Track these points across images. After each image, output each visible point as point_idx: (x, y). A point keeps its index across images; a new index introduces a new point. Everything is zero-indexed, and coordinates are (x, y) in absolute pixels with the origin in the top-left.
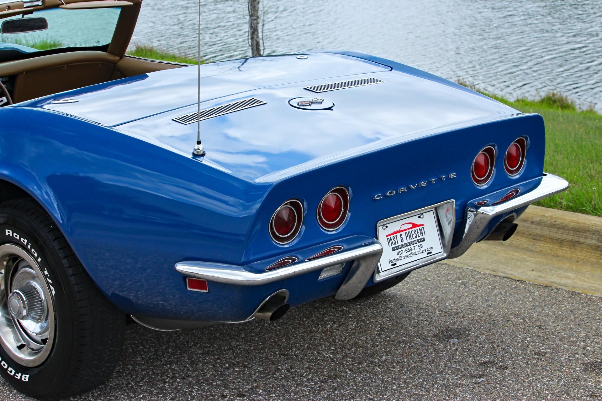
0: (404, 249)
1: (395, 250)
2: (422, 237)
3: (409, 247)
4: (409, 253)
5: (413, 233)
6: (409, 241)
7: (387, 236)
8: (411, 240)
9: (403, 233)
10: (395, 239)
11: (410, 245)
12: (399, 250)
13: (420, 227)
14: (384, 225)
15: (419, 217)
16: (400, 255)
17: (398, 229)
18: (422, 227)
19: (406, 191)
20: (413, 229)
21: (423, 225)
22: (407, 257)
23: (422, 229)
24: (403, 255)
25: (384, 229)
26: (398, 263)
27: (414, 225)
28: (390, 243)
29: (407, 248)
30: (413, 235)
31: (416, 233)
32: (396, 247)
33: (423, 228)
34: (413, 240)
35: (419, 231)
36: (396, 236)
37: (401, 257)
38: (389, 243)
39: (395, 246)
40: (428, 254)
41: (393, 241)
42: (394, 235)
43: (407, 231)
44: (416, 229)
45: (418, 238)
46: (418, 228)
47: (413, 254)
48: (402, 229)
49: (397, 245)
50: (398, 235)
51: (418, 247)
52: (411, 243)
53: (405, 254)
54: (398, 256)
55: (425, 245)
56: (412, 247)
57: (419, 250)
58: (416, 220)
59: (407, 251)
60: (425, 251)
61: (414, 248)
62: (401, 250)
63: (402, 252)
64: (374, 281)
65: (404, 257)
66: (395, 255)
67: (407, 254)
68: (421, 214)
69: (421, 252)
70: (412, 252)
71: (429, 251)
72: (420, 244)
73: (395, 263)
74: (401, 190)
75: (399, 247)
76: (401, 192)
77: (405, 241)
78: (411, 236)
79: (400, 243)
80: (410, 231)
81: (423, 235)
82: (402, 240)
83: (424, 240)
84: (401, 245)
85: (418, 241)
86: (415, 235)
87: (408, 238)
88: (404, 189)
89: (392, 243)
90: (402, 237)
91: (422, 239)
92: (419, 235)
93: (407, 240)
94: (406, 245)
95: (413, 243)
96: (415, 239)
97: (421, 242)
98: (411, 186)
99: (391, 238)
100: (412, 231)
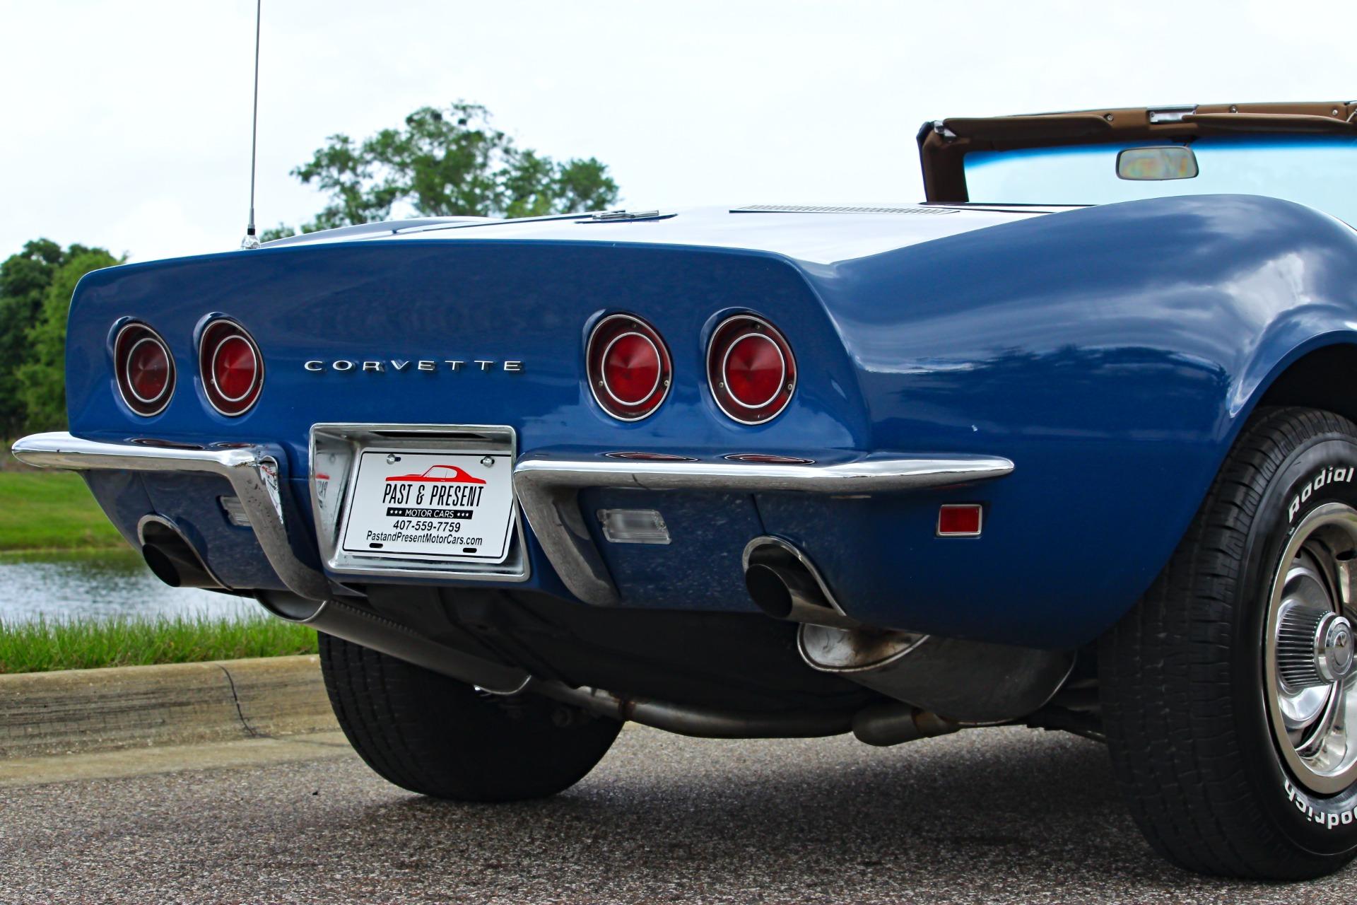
0: (414, 520)
1: (394, 515)
2: (469, 508)
3: (428, 520)
4: (420, 533)
5: (452, 491)
6: (435, 506)
7: (388, 479)
8: (440, 507)
10: (405, 493)
11: (432, 516)
12: (401, 519)
13: (474, 485)
14: (392, 454)
15: (482, 461)
16: (399, 530)
17: (420, 472)
18: (478, 485)
19: (378, 369)
20: (455, 484)
21: (483, 482)
22: (415, 539)
23: (478, 490)
24: (404, 532)
25: (391, 463)
26: (387, 546)
27: (462, 476)
28: (388, 497)
29: (422, 520)
30: (449, 495)
31: (460, 495)
32: (399, 509)
33: (481, 488)
34: (445, 507)
35: (467, 492)
36: (410, 486)
37: (398, 536)
38: (386, 494)
39: (396, 505)
40: (465, 550)
41: (399, 495)
42: (407, 483)
43: (440, 484)
44: (462, 485)
45: (458, 508)
46: (469, 485)
47: (428, 538)
48: (432, 475)
49: (403, 506)
50: (416, 485)
51: (448, 527)
53: (410, 532)
54: (394, 531)
55: (468, 529)
56: (435, 521)
57: (447, 533)
58: (472, 466)
59: (417, 527)
60: (459, 541)
61: (437, 526)
62: (406, 519)
63: (407, 524)
64: (326, 567)
65: (406, 538)
66: (388, 526)
67: (415, 533)
68: (488, 456)
69: (450, 539)
70: (430, 533)
71: (470, 546)
72: (456, 521)
73: (379, 542)
74: (367, 365)
75: (403, 512)
76: (366, 369)
77: (425, 505)
78: (445, 498)
79: (412, 504)
80: (447, 484)
81: (472, 505)
82: (420, 499)
83: (469, 515)
84: (412, 509)
85: (456, 514)
86: (454, 497)
87: (436, 499)
88: (375, 365)
89: (395, 498)
90: (423, 493)
91: (465, 512)
92: (465, 501)
93: (431, 502)
94: (424, 513)
95: (442, 514)
96: (451, 507)
97: (460, 517)
98: (393, 362)
99: (396, 486)
100: (450, 487)
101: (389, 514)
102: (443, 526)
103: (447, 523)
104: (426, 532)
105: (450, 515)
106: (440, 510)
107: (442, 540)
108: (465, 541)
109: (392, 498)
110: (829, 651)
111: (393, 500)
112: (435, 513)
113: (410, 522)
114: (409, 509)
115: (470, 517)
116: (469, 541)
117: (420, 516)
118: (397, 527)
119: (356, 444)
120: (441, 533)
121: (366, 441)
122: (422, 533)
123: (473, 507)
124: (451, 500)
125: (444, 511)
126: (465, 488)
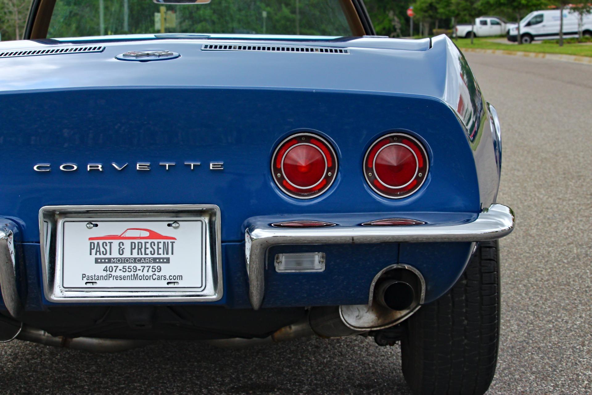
0: (121, 266)
1: (101, 262)
2: (166, 256)
3: (133, 265)
4: (127, 274)
5: (148, 245)
6: (135, 255)
7: (90, 239)
8: (140, 256)
9: (127, 243)
10: (108, 248)
11: (135, 262)
12: (109, 265)
13: (166, 241)
14: (90, 222)
15: (169, 225)
16: (108, 273)
17: (119, 234)
18: (169, 241)
19: (101, 170)
20: (150, 241)
21: (174, 238)
22: (124, 278)
23: (170, 244)
24: (113, 273)
25: (90, 228)
26: (100, 284)
27: (154, 235)
28: (94, 251)
29: (127, 265)
30: (146, 248)
31: (156, 248)
32: (105, 259)
33: (172, 243)
34: (144, 256)
35: (161, 245)
36: (111, 243)
37: (110, 276)
38: (91, 249)
39: (102, 256)
40: (168, 283)
41: (102, 249)
42: (107, 241)
43: (136, 241)
44: (156, 241)
45: (156, 256)
46: (162, 241)
47: (136, 277)
48: (127, 234)
49: (108, 256)
50: (116, 243)
51: (151, 269)
52: (139, 260)
53: (119, 273)
54: (104, 274)
55: (167, 270)
56: (139, 266)
57: (151, 274)
58: (161, 228)
59: (124, 270)
60: (163, 278)
61: (142, 268)
62: (113, 265)
63: (114, 268)
64: (47, 299)
65: (116, 278)
66: (99, 270)
67: (123, 274)
68: (175, 222)
69: (154, 277)
70: (136, 273)
71: (173, 281)
72: (157, 265)
73: (94, 281)
74: (90, 167)
75: (110, 261)
76: (90, 170)
77: (127, 254)
78: (143, 250)
79: (115, 254)
80: (143, 241)
81: (167, 254)
82: (121, 251)
83: (168, 261)
84: (117, 258)
85: (154, 260)
86: (151, 249)
87: (135, 251)
88: (98, 167)
89: (100, 251)
90: (123, 247)
91: (163, 259)
92: (161, 251)
93: (132, 254)
94: (127, 261)
95: (143, 260)
96: (150, 256)
97: (160, 262)
98: (114, 165)
99: (98, 243)
100: (146, 243)
101: (97, 261)
102: (146, 269)
103: (150, 267)
104: (132, 273)
105: (150, 261)
106: (141, 258)
107: (147, 278)
108: (168, 277)
109: (97, 251)
111: (98, 253)
112: (135, 260)
113: (117, 267)
114: (114, 259)
116: (171, 278)
117: (125, 263)
118: (107, 271)
119: (57, 217)
120: (145, 273)
121: (64, 214)
122: (130, 274)
123: (170, 255)
124: (148, 251)
125: (145, 259)
126: (158, 243)
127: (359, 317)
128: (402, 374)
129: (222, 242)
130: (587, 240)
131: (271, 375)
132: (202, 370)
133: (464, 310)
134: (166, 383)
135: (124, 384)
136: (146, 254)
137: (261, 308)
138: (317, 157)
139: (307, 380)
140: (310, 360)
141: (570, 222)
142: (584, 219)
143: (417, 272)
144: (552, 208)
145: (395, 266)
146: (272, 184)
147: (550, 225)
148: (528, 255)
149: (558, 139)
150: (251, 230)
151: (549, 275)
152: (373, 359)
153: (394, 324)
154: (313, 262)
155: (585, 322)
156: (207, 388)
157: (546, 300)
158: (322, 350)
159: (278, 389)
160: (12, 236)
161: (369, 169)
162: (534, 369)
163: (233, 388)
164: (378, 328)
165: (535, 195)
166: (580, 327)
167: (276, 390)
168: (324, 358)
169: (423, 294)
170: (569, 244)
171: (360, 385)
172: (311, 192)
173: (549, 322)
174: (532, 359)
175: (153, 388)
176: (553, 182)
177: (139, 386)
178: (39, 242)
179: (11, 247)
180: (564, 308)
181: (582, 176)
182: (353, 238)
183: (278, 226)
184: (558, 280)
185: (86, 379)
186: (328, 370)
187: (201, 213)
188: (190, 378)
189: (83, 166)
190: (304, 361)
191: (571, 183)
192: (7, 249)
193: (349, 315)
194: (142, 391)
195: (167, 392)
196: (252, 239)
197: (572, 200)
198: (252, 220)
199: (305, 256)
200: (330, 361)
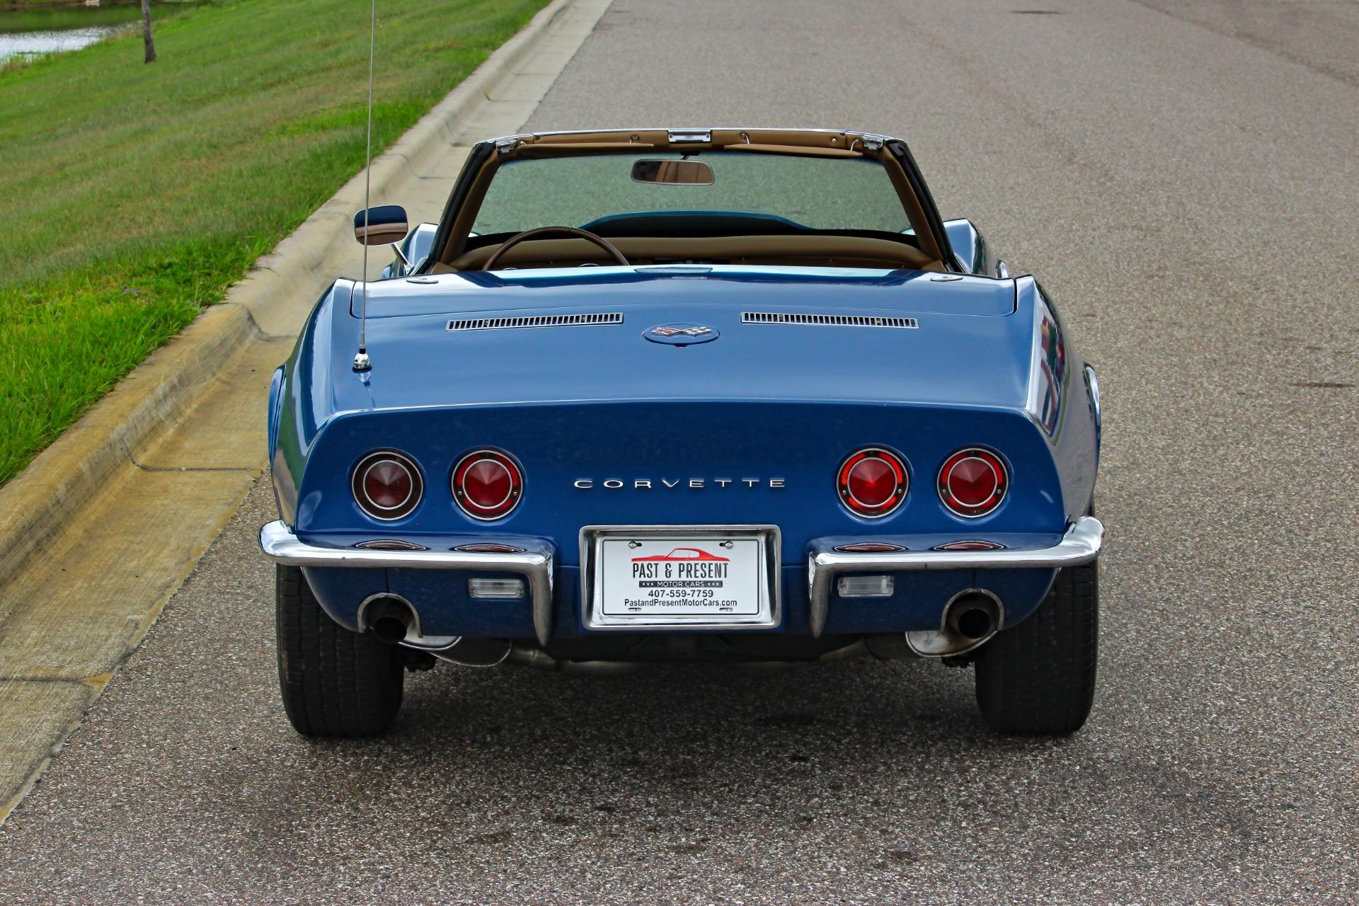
0: (668, 590)
1: (646, 586)
2: (718, 579)
3: (681, 589)
4: (675, 599)
5: (698, 567)
6: (684, 577)
7: (634, 560)
8: (689, 579)
9: (675, 563)
10: (653, 570)
11: (684, 586)
12: (654, 589)
13: (718, 562)
14: (633, 541)
15: (721, 545)
16: (654, 597)
18: (722, 562)
19: (650, 487)
20: (700, 562)
21: (727, 560)
22: (672, 603)
23: (723, 566)
24: (660, 598)
25: (634, 548)
26: (645, 609)
27: (703, 555)
28: (637, 574)
29: (675, 589)
30: (696, 571)
31: (706, 570)
32: (650, 582)
33: (726, 565)
34: (693, 579)
35: (713, 567)
36: (656, 565)
37: (655, 602)
38: (634, 571)
39: (647, 579)
40: (721, 609)
41: (647, 572)
42: (653, 563)
43: (685, 563)
44: (707, 563)
45: (707, 579)
46: (714, 562)
47: (685, 602)
48: (675, 555)
49: (653, 579)
50: (662, 564)
51: (701, 594)
52: (688, 584)
53: (666, 598)
54: (650, 599)
55: (720, 595)
56: (688, 590)
57: (702, 599)
58: (712, 547)
59: (672, 595)
60: (715, 603)
61: (691, 593)
62: (659, 589)
63: (661, 593)
64: (585, 626)
65: (664, 603)
66: (644, 594)
67: (670, 599)
68: (729, 541)
69: (705, 602)
70: (685, 598)
71: (726, 606)
72: (708, 589)
73: (638, 606)
74: (638, 484)
75: (656, 584)
76: (638, 487)
77: (675, 577)
78: (693, 572)
79: (662, 577)
80: (693, 563)
81: (720, 577)
82: (668, 574)
83: (721, 584)
84: (663, 582)
86: (701, 572)
87: (684, 574)
88: (646, 484)
89: (644, 574)
90: (670, 569)
91: (715, 582)
92: (713, 574)
93: (680, 576)
94: (675, 584)
95: (692, 584)
96: (700, 579)
97: (711, 586)
98: (665, 482)
99: (642, 565)
100: (695, 564)
101: (641, 584)
102: (696, 593)
103: (700, 591)
104: (681, 598)
105: (700, 585)
106: (691, 582)
107: (698, 604)
108: (720, 603)
109: (641, 574)
110: (930, 643)
111: (642, 576)
112: (684, 584)
113: (664, 591)
114: (660, 582)
115: (722, 586)
116: (724, 603)
117: (672, 586)
118: (652, 595)
119: (595, 535)
120: (695, 598)
121: (604, 533)
122: (678, 599)
123: (722, 579)
124: (698, 574)
125: (695, 582)
126: (710, 564)
127: (928, 642)
128: (976, 702)
129: (783, 565)
130: (1268, 481)
131: (805, 702)
132: (714, 695)
133: (1053, 628)
134: (671, 713)
135: (617, 715)
136: (696, 577)
137: (823, 635)
138: (885, 471)
139: (854, 709)
140: (855, 681)
141: (1250, 444)
142: (1273, 439)
143: (995, 597)
144: (1224, 415)
145: (970, 590)
146: (839, 506)
147: (1215, 451)
148: (1170, 510)
149: (1266, 243)
150: (815, 555)
151: (1196, 549)
152: (937, 680)
153: (969, 650)
154: (879, 586)
155: (1231, 628)
156: (727, 720)
157: (1185, 591)
158: (869, 668)
159: (819, 721)
160: (552, 560)
161: (943, 486)
162: (1149, 697)
163: (760, 719)
164: (950, 655)
165: (1201, 383)
166: (1224, 635)
167: (815, 722)
168: (873, 678)
169: (1001, 619)
170: (1238, 490)
171: (922, 717)
172: (879, 510)
173: (1182, 626)
174: (1149, 682)
175: (656, 720)
176: (1237, 354)
177: (638, 718)
178: (579, 565)
179: (550, 571)
180: (1208, 607)
181: (1291, 339)
182: (926, 564)
183: (843, 551)
184: (1208, 557)
185: (566, 709)
186: (879, 695)
187: (756, 533)
188: (701, 706)
189: (628, 484)
190: (846, 682)
191: (1268, 356)
192: (546, 572)
193: (916, 640)
194: (644, 724)
195: (676, 724)
196: (816, 564)
197: (1262, 396)
198: (814, 542)
199: (871, 581)
200: (881, 683)
